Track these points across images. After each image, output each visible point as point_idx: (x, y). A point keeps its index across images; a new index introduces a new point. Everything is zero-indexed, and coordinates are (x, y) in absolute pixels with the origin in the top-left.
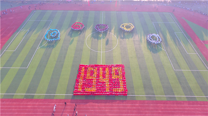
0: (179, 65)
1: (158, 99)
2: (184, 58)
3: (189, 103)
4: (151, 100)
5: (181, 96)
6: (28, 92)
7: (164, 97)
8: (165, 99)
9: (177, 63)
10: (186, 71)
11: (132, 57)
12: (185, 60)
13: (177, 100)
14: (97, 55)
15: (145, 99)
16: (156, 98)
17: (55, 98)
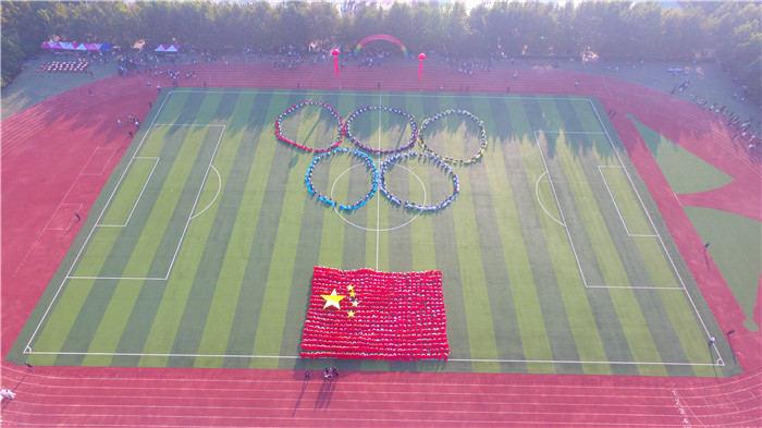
0: (599, 272)
1: (532, 371)
2: (617, 249)
3: (616, 380)
4: (514, 372)
5: (596, 362)
6: (176, 349)
7: (549, 366)
8: (552, 371)
9: (597, 265)
10: (619, 289)
11: (465, 247)
12: (621, 257)
13: (586, 372)
14: (365, 239)
15: (497, 370)
16: (529, 368)
17: (252, 366)
